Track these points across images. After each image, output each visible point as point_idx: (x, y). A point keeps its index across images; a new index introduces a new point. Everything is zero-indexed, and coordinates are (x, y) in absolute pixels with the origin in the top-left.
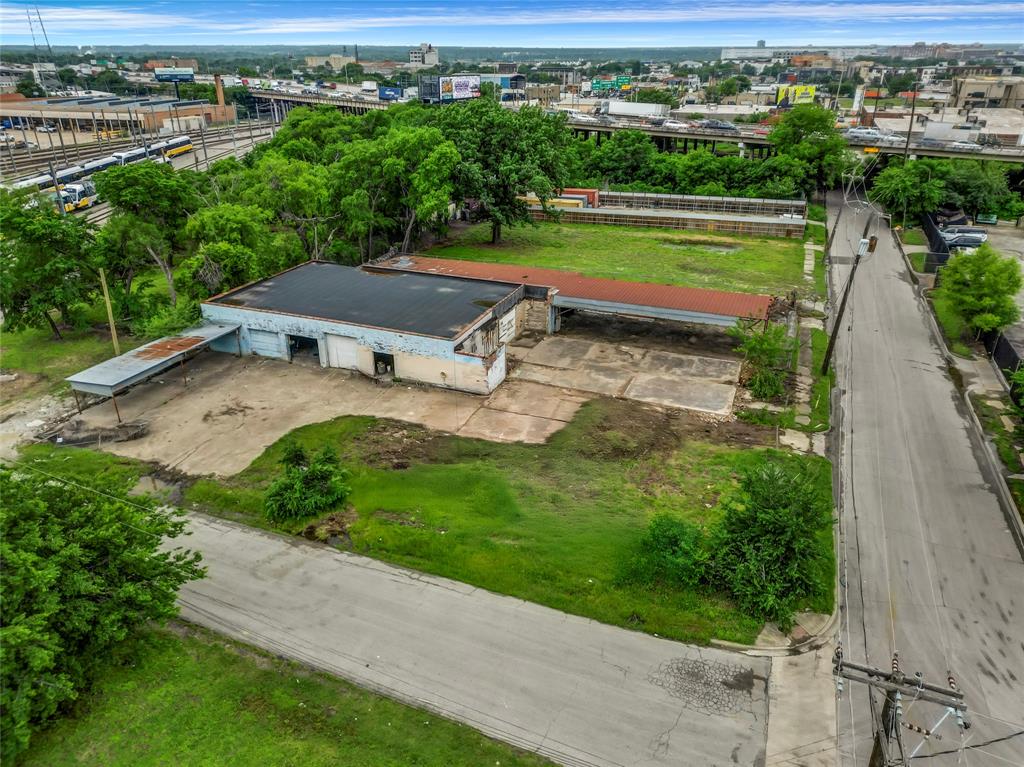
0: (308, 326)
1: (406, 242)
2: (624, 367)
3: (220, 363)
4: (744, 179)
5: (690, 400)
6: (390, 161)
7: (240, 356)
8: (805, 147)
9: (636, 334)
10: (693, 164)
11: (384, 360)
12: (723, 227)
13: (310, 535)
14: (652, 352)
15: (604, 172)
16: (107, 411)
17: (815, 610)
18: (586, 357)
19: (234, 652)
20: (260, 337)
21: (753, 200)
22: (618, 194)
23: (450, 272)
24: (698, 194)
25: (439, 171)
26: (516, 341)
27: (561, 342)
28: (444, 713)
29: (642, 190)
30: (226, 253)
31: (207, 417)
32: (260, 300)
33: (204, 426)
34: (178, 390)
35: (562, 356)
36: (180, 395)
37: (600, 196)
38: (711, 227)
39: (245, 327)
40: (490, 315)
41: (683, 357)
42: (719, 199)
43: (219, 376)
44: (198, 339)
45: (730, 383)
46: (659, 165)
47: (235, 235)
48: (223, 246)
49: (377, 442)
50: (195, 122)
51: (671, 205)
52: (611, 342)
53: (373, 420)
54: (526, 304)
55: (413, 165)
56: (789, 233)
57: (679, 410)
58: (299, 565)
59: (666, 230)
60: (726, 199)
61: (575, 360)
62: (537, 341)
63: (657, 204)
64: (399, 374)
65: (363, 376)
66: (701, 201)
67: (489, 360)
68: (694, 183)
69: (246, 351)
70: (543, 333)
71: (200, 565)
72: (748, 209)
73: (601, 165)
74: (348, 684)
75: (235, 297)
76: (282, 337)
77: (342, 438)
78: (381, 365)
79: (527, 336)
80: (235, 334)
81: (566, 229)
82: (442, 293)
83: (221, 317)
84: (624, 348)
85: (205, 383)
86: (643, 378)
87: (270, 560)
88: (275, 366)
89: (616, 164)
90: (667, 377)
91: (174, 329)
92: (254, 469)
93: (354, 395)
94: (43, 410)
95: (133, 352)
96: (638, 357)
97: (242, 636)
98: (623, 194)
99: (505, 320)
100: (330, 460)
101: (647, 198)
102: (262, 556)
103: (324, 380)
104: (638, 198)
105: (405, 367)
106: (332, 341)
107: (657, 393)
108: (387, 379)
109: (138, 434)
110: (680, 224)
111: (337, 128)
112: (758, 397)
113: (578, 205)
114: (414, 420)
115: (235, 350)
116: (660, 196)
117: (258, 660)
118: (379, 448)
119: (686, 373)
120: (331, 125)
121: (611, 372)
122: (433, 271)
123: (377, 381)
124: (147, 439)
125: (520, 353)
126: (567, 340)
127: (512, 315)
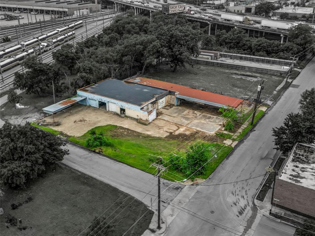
0: (104, 99)
1: (143, 71)
2: (192, 118)
3: (80, 107)
4: (278, 50)
5: (205, 129)
7: (86, 106)
8: (299, 40)
9: (202, 108)
10: (258, 43)
11: (123, 110)
12: (258, 70)
13: (94, 151)
14: (204, 114)
16: (51, 118)
17: (202, 178)
18: (183, 114)
20: (91, 101)
21: (276, 59)
22: (227, 54)
23: (150, 84)
24: (256, 56)
25: (153, 51)
26: (164, 108)
27: (178, 108)
29: (238, 53)
30: (85, 76)
31: (75, 122)
32: (93, 90)
33: (74, 124)
34: (69, 114)
35: (176, 113)
36: (69, 115)
37: (221, 54)
39: (88, 98)
40: (154, 99)
42: (264, 58)
43: (80, 111)
44: (75, 101)
45: (221, 125)
46: (247, 42)
47: (88, 71)
48: (84, 74)
49: (115, 132)
51: (246, 59)
52: (193, 110)
53: (116, 126)
54: (170, 96)
57: (200, 131)
60: (266, 58)
61: (179, 114)
62: (171, 108)
63: (241, 58)
64: (126, 115)
65: (117, 114)
66: (257, 58)
67: (150, 113)
68: (258, 51)
69: (88, 104)
70: (174, 105)
72: (274, 63)
75: (86, 89)
76: (97, 101)
77: (107, 130)
78: (122, 112)
79: (169, 106)
80: (85, 99)
81: (202, 67)
82: (144, 91)
83: (82, 94)
84: (196, 112)
85: (76, 113)
86: (196, 121)
88: (95, 109)
89: (231, 41)
90: (203, 122)
91: (69, 97)
92: (84, 136)
93: (113, 119)
94: (36, 116)
95: (58, 103)
96: (198, 115)
97: (76, 168)
98: (229, 54)
99: (161, 101)
100: (101, 135)
101: (237, 56)
103: (107, 115)
104: (234, 56)
105: (128, 113)
106: (110, 104)
107: (197, 126)
108: (123, 115)
109: (58, 124)
112: (226, 130)
113: (208, 58)
114: (127, 127)
115: (85, 104)
116: (242, 55)
117: (78, 173)
118: (116, 134)
119: (209, 121)
121: (188, 119)
122: (145, 84)
123: (120, 116)
124: (60, 126)
125: (164, 111)
126: (180, 108)
127: (164, 99)
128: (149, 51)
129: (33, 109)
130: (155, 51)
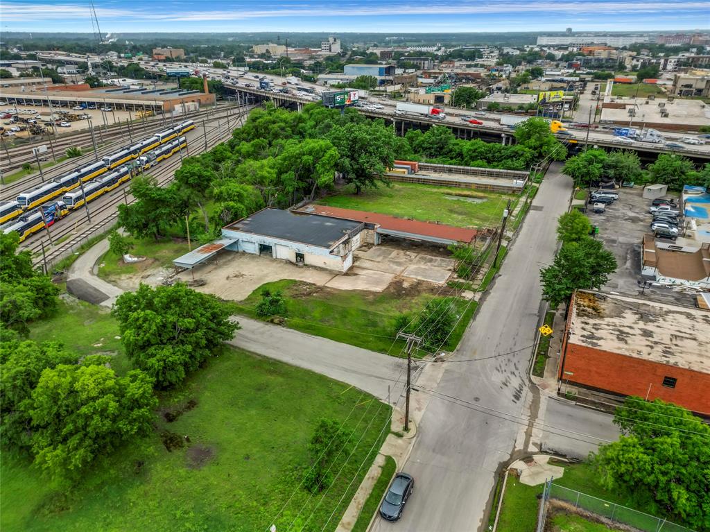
0: (268, 241)
1: (312, 195)
2: (406, 262)
3: (230, 255)
4: (501, 157)
5: (430, 277)
6: (305, 157)
7: (238, 252)
8: (532, 142)
9: (416, 246)
10: (472, 148)
11: (300, 256)
13: (272, 322)
14: (421, 255)
15: (424, 149)
16: (188, 274)
17: (447, 350)
18: (390, 257)
19: (250, 354)
20: (246, 244)
21: (501, 170)
22: (428, 164)
23: (332, 214)
24: (472, 166)
25: (329, 163)
26: (360, 249)
27: (380, 249)
28: (316, 372)
29: (444, 162)
30: (233, 207)
31: (228, 278)
32: (246, 227)
33: (227, 281)
34: (214, 267)
35: (379, 256)
36: (215, 269)
37: (419, 165)
38: (473, 187)
39: (240, 240)
40: (347, 237)
41: (433, 258)
42: (484, 169)
43: (230, 261)
44: (221, 245)
45: (450, 270)
46: (455, 147)
47: (236, 198)
48: (232, 203)
49: (297, 290)
50: (191, 106)
51: (458, 172)
52: (403, 250)
53: (295, 281)
54: (365, 231)
55: (317, 159)
56: (514, 191)
57: (424, 281)
58: (269, 331)
59: (450, 188)
60: (487, 169)
61: (385, 257)
62: (369, 248)
63: (450, 171)
64: (306, 262)
65: (291, 263)
66: (473, 170)
67: (344, 257)
68: (473, 158)
69: (240, 250)
70: (373, 244)
71: (239, 326)
72: (499, 175)
73: (423, 145)
74: (286, 364)
75: (235, 226)
76: (257, 245)
77: (283, 287)
78: (299, 258)
79: (365, 246)
80: (236, 243)
82: (327, 226)
83: (230, 236)
84: (408, 253)
85: (225, 264)
86: (413, 267)
87: (258, 329)
88: (253, 257)
89: (431, 146)
90: (423, 267)
91: (212, 240)
93: (287, 270)
94: (161, 273)
95: (196, 250)
96: (413, 257)
97: (252, 350)
98: (432, 165)
99: (354, 239)
100: (279, 295)
101: (444, 167)
102: (255, 328)
103: (274, 264)
104: (440, 167)
105: (309, 259)
106: (278, 247)
107: (417, 274)
108: (301, 264)
109: (202, 284)
110: (457, 185)
111: (277, 125)
112: (460, 277)
113: (404, 172)
114: (312, 282)
115: (235, 250)
116: (452, 166)
117: (258, 357)
118: (298, 292)
119: (432, 265)
120: (274, 122)
121: (399, 264)
122: (324, 213)
123: (297, 265)
124: (205, 286)
125: (361, 254)
126: (383, 248)
127: (358, 236)
128: (323, 165)
129: (153, 262)
130: (332, 163)
